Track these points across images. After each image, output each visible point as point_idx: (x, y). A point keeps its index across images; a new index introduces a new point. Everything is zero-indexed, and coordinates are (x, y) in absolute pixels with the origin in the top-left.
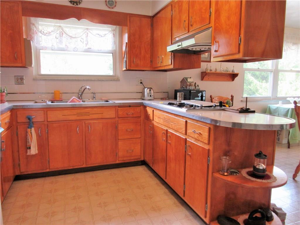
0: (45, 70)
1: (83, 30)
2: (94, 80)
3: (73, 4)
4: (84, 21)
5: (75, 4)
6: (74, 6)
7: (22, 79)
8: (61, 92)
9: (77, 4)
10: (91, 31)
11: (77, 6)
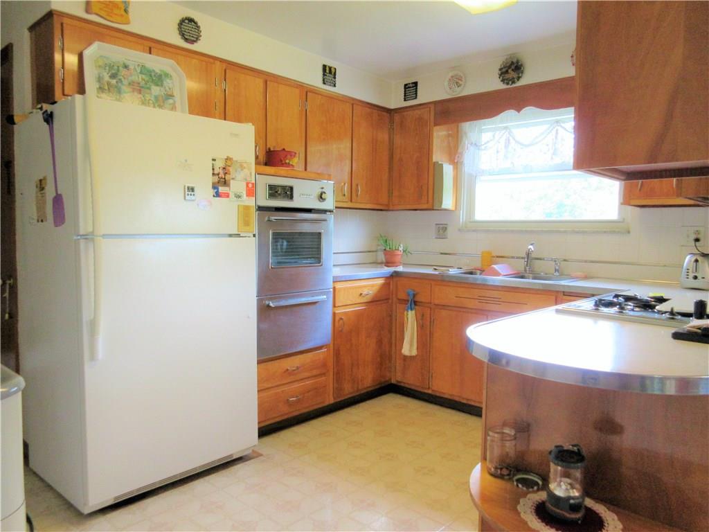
0: (484, 212)
1: (549, 125)
2: (565, 232)
3: (508, 84)
4: (529, 110)
5: (510, 83)
6: (509, 86)
7: (445, 229)
8: (494, 254)
9: (513, 82)
10: (563, 125)
11: (514, 85)
